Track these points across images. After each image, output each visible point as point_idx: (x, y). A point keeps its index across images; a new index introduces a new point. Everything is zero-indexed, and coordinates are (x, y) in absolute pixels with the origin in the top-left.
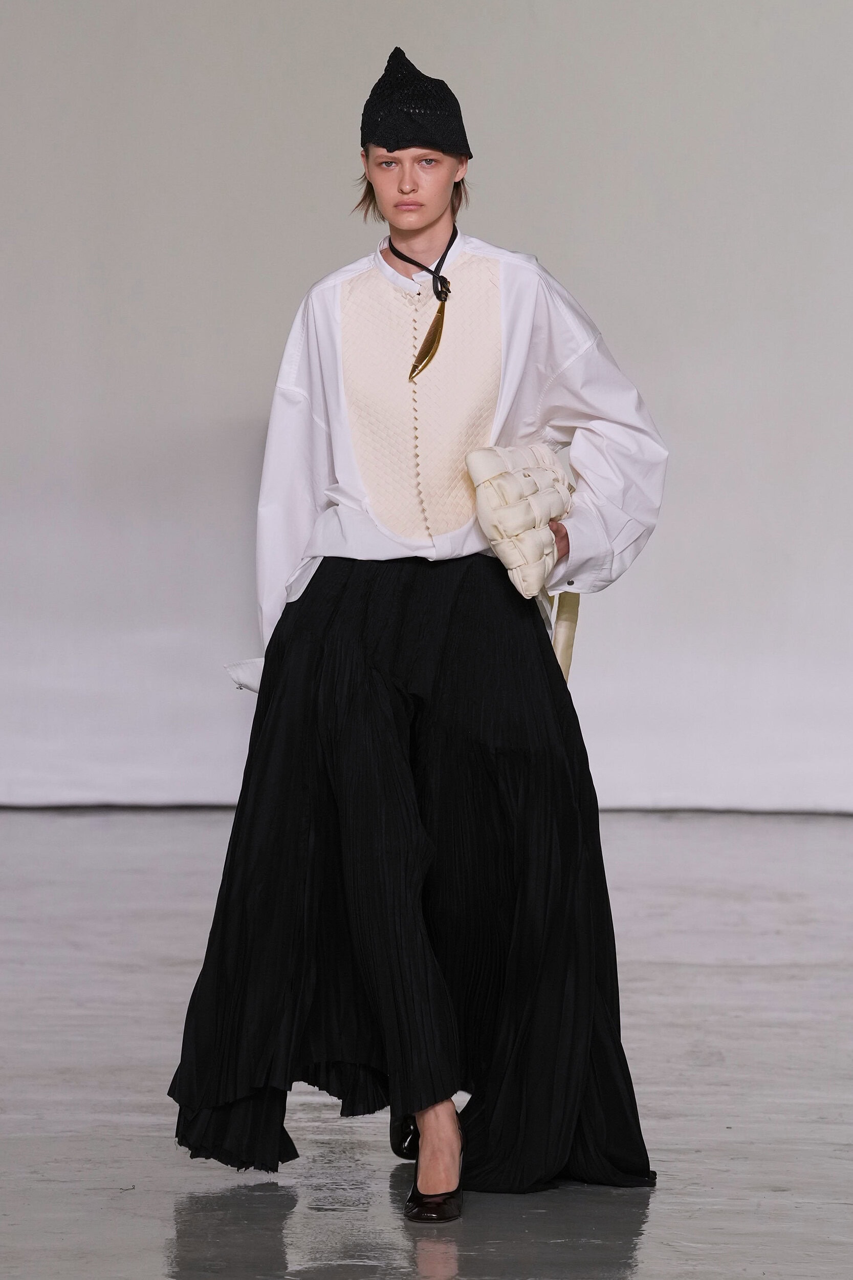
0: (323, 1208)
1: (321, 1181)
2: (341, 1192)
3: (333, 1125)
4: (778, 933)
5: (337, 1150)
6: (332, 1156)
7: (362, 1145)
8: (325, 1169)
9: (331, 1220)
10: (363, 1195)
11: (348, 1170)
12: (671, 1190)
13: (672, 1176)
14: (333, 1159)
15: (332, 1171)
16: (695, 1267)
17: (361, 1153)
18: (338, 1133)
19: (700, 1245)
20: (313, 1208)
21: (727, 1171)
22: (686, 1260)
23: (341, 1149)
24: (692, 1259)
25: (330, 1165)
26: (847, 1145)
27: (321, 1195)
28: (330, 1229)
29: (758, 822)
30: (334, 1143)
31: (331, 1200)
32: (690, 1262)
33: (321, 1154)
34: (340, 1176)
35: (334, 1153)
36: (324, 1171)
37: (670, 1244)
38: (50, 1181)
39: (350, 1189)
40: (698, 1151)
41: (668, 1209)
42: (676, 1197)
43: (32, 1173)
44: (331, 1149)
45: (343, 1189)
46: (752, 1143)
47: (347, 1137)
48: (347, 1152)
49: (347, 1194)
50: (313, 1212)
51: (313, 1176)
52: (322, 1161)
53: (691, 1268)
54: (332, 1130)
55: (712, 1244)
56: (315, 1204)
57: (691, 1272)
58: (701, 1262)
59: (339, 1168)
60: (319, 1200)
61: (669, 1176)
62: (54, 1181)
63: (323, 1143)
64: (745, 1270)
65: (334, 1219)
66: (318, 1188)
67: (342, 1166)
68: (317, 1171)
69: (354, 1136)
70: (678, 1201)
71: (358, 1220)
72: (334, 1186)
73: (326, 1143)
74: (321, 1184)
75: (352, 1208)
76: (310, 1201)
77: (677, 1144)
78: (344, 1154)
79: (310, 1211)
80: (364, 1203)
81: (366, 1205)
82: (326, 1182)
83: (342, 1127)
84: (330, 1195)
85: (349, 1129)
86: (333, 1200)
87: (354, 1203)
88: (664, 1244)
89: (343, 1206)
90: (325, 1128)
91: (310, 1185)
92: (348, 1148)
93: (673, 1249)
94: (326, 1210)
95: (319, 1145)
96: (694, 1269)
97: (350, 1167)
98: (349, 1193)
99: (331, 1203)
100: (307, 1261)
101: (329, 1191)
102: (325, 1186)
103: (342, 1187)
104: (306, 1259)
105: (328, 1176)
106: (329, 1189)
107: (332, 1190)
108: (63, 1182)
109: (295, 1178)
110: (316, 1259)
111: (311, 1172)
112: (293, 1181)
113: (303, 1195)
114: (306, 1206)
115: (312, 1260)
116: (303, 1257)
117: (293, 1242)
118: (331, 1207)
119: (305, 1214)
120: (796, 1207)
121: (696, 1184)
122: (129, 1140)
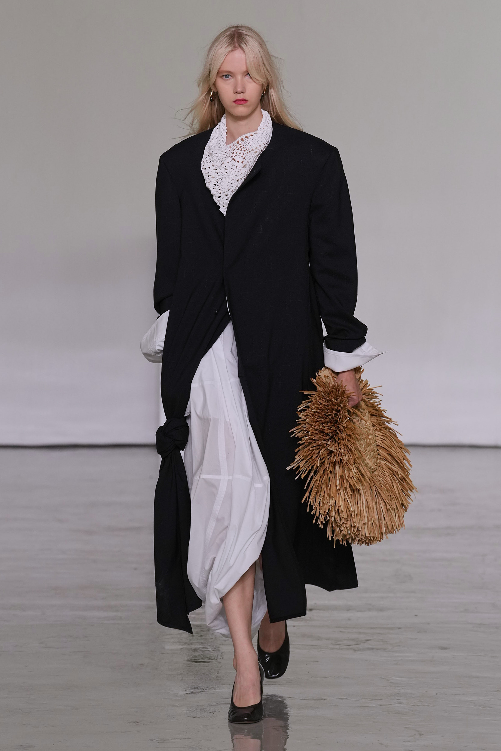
0: (198, 661)
1: (197, 646)
2: (207, 652)
4: (440, 510)
5: (205, 630)
8: (199, 640)
10: (219, 654)
11: (211, 641)
12: (385, 649)
13: (386, 642)
14: (203, 634)
15: (203, 641)
16: (400, 691)
19: (402, 679)
21: (416, 639)
22: (395, 687)
24: (397, 686)
25: (201, 638)
26: (480, 624)
27: (197, 654)
28: (202, 672)
29: (428, 450)
30: (203, 626)
31: (202, 657)
32: (397, 688)
33: (196, 632)
34: (207, 644)
35: (203, 632)
36: (196, 642)
37: (386, 678)
38: (50, 647)
39: (213, 651)
40: (399, 628)
41: (384, 660)
42: (388, 653)
43: (41, 643)
44: (202, 629)
45: (209, 651)
46: (429, 624)
49: (211, 654)
50: (194, 664)
51: (192, 643)
52: (197, 635)
53: (398, 691)
55: (409, 678)
56: (193, 659)
58: (403, 688)
59: (206, 639)
60: (196, 657)
61: (384, 642)
62: (52, 648)
63: (197, 626)
64: (426, 692)
65: (204, 667)
66: (195, 650)
67: (208, 638)
70: (390, 655)
71: (217, 667)
72: (204, 649)
73: (199, 626)
74: (197, 648)
75: (214, 661)
76: (191, 657)
77: (388, 625)
79: (191, 663)
80: (220, 658)
81: (221, 659)
84: (202, 654)
86: (204, 656)
87: (214, 658)
88: (383, 679)
89: (209, 660)
90: (198, 618)
91: (191, 649)
94: (200, 662)
96: (399, 692)
97: (212, 639)
98: (212, 652)
99: (202, 658)
100: (189, 689)
101: (201, 652)
102: (199, 649)
103: (208, 650)
104: (189, 688)
105: (200, 644)
106: (201, 651)
107: (203, 651)
108: (57, 648)
109: (183, 645)
110: (195, 688)
111: (191, 641)
112: (181, 647)
113: (187, 654)
114: (189, 660)
115: (193, 688)
116: (188, 687)
117: (182, 679)
118: (203, 661)
119: (189, 664)
120: (453, 658)
121: (399, 646)
122: (92, 625)
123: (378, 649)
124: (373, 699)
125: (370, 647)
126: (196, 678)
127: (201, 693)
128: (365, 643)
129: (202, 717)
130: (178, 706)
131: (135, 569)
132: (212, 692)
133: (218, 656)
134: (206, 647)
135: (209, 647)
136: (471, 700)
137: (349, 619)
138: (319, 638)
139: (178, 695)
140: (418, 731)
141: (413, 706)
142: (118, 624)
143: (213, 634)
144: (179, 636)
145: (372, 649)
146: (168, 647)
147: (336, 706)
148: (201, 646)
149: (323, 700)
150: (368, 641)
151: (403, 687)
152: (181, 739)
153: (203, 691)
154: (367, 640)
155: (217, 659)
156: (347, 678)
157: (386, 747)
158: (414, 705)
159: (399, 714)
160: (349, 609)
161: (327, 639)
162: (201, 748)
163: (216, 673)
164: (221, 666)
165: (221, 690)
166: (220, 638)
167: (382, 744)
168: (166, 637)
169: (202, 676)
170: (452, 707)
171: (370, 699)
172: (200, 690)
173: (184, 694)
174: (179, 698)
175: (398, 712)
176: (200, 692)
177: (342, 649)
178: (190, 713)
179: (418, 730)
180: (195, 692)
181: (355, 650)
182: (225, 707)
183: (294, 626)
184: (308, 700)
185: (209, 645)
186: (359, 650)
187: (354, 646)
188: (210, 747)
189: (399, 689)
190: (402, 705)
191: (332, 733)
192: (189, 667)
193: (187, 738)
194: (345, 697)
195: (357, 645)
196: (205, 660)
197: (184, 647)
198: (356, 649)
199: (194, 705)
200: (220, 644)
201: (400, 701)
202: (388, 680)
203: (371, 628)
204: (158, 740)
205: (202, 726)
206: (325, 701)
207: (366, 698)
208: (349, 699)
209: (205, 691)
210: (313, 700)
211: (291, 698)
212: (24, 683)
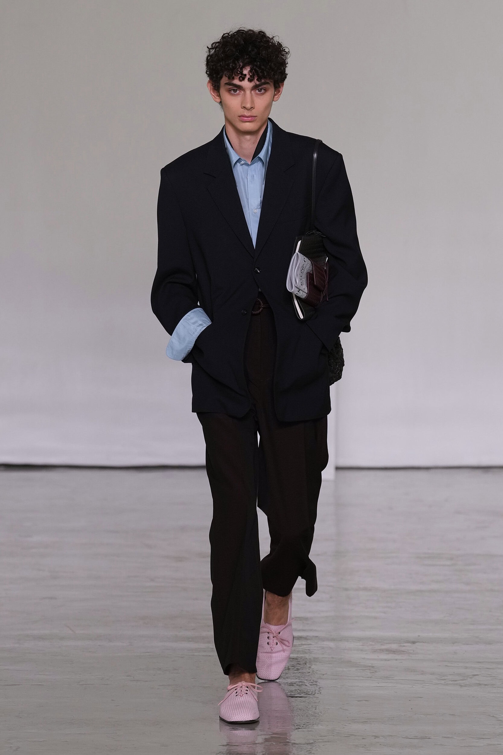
0: (294, 696)
1: (293, 680)
2: (304, 687)
3: (299, 649)
5: (301, 663)
6: (299, 666)
7: (316, 660)
8: (296, 674)
9: (299, 703)
10: (317, 689)
11: (308, 674)
12: (494, 685)
13: (494, 677)
14: (299, 668)
15: (299, 675)
17: (315, 665)
18: (302, 653)
20: (290, 696)
23: (304, 662)
25: (298, 671)
27: (292, 688)
28: (299, 708)
30: (300, 658)
31: (300, 692)
33: (292, 665)
34: (303, 678)
35: (300, 665)
36: (294, 675)
37: (495, 716)
38: (138, 681)
39: (310, 685)
41: (493, 696)
42: (497, 689)
43: (128, 676)
44: (298, 662)
45: (306, 685)
47: (307, 656)
48: (307, 664)
49: (308, 688)
50: (290, 699)
51: (288, 677)
52: (293, 669)
54: (298, 651)
56: (289, 693)
59: (303, 673)
60: (292, 691)
61: (493, 677)
62: (140, 681)
63: (293, 659)
65: (301, 702)
66: (291, 684)
67: (305, 672)
68: (290, 675)
69: (311, 655)
70: (498, 691)
71: (315, 703)
72: (300, 683)
73: (295, 659)
74: (293, 682)
75: (311, 696)
76: (287, 691)
77: (497, 659)
80: (318, 693)
82: (296, 681)
83: (303, 650)
84: (298, 688)
85: (308, 651)
87: (312, 693)
89: (306, 695)
90: (294, 650)
92: (308, 662)
93: (496, 719)
94: (297, 697)
95: (291, 660)
97: (309, 672)
101: (298, 687)
103: (305, 684)
105: (297, 678)
106: (297, 685)
107: (299, 686)
108: (146, 681)
111: (287, 675)
118: (299, 695)
122: (182, 657)
123: (486, 685)
124: (482, 738)
125: (478, 682)
127: (298, 730)
128: (471, 678)
132: (310, 729)
133: (315, 691)
134: (303, 681)
137: (455, 653)
138: (423, 673)
142: (210, 656)
143: (310, 667)
145: (480, 684)
147: (441, 745)
149: (427, 738)
150: (475, 677)
153: (299, 728)
154: (474, 675)
155: (314, 694)
156: (453, 715)
160: (454, 642)
161: (433, 674)
163: (314, 709)
164: (319, 701)
165: (318, 727)
166: (317, 672)
169: (298, 712)
171: (478, 738)
172: (297, 727)
176: (297, 729)
177: (447, 685)
182: (323, 745)
183: (396, 660)
184: (411, 738)
185: (306, 679)
186: (465, 686)
187: (460, 681)
194: (451, 736)
195: (463, 680)
196: (302, 695)
198: (462, 685)
200: (318, 679)
203: (479, 662)
206: (430, 739)
207: (473, 737)
208: (455, 738)
209: (302, 728)
210: (417, 738)
211: (393, 737)
212: (110, 718)
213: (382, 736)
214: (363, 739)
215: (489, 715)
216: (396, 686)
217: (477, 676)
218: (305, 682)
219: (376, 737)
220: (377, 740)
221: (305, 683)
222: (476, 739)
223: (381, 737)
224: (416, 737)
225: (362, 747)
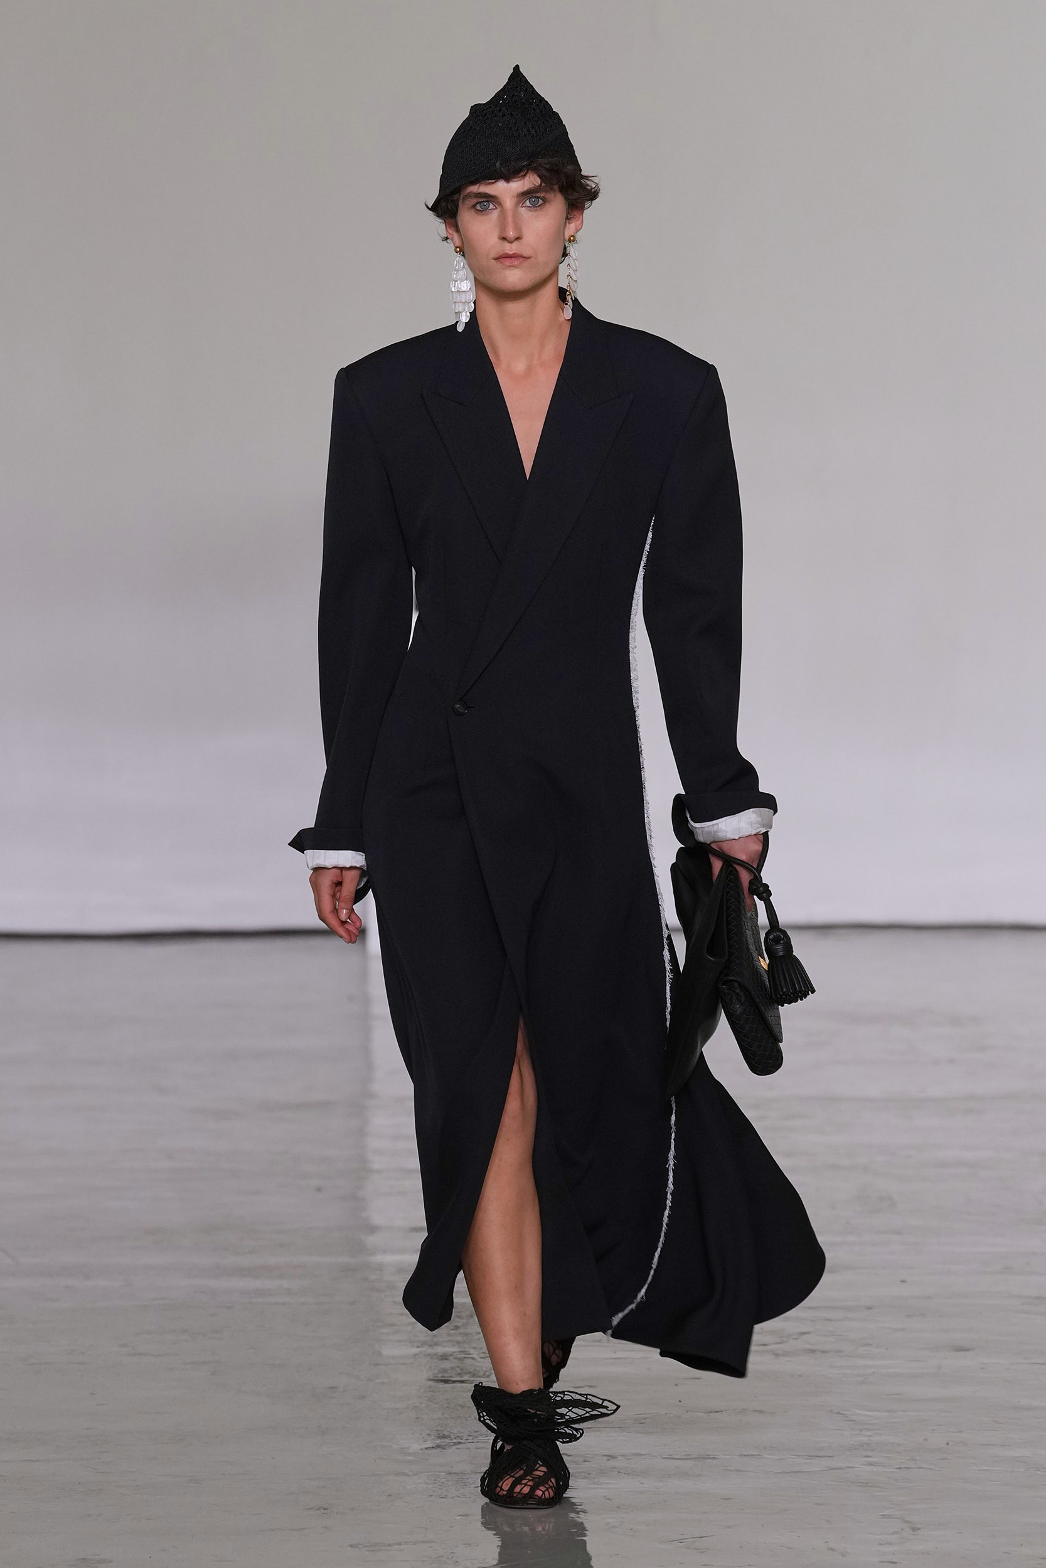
0: (450, 1380)
1: (447, 1349)
2: (469, 1361)
4: (951, 1061)
5: (464, 1315)
6: (459, 1321)
8: (452, 1336)
12: (840, 1351)
13: (841, 1337)
14: (459, 1324)
15: (459, 1338)
16: (871, 1438)
19: (875, 1413)
20: (439, 1380)
21: (903, 1330)
22: (861, 1430)
24: (867, 1429)
25: (457, 1331)
26: (1037, 1297)
27: (447, 1365)
31: (459, 1371)
32: (864, 1432)
34: (468, 1344)
35: (461, 1319)
37: (842, 1412)
38: (142, 1354)
39: (482, 1358)
40: (869, 1308)
41: (839, 1374)
42: (846, 1360)
43: (122, 1346)
45: (472, 1358)
46: (930, 1298)
49: (478, 1364)
50: (441, 1385)
51: (438, 1343)
53: (867, 1438)
55: (889, 1412)
56: (440, 1375)
57: (867, 1444)
58: (877, 1432)
59: (466, 1334)
60: (445, 1371)
61: (838, 1337)
62: (146, 1355)
64: (926, 1440)
65: (462, 1392)
66: (444, 1357)
68: (442, 1338)
72: (462, 1355)
74: (447, 1353)
76: (436, 1371)
78: (472, 1320)
79: (436, 1384)
82: (453, 1350)
84: (460, 1365)
86: (461, 1370)
87: (484, 1374)
88: (836, 1413)
91: (435, 1355)
94: (454, 1382)
96: (870, 1440)
98: (479, 1362)
99: (459, 1374)
100: (433, 1439)
101: (456, 1361)
102: (452, 1355)
103: (471, 1356)
104: (433, 1437)
105: (454, 1343)
106: (456, 1358)
107: (459, 1359)
108: (157, 1356)
109: (417, 1347)
110: (444, 1437)
111: (435, 1339)
112: (415, 1350)
113: (427, 1366)
114: (431, 1378)
115: (439, 1437)
116: (429, 1435)
117: (417, 1418)
118: (459, 1379)
119: (430, 1387)
120: (982, 1368)
121: (868, 1345)
122: (229, 1308)
123: (824, 1352)
124: (817, 1456)
125: (809, 1347)
126: (446, 1416)
127: (457, 1446)
128: (796, 1339)
129: (459, 1497)
130: (410, 1473)
131: (319, 1189)
132: (480, 1445)
134: (467, 1350)
135: (472, 1351)
136: (1020, 1457)
139: (408, 1452)
140: (907, 1522)
141: (898, 1470)
142: (284, 1304)
144: (409, 1328)
145: (813, 1351)
146: (388, 1351)
147: (738, 1471)
148: (455, 1349)
149: (711, 1458)
150: (805, 1337)
151: (878, 1429)
152: (415, 1544)
153: (460, 1443)
154: (803, 1334)
155: (488, 1376)
156: (761, 1412)
157: (843, 1555)
158: (900, 1468)
159: (871, 1486)
162: (457, 1562)
167: (832, 1550)
168: (383, 1330)
169: (458, 1410)
170: (979, 1470)
171: (809, 1456)
172: (455, 1441)
173: (422, 1449)
174: (410, 1458)
175: (867, 1484)
176: (455, 1444)
178: (434, 1489)
179: (908, 1520)
180: (443, 1444)
181: (777, 1355)
184: (680, 1459)
185: (474, 1345)
186: (786, 1354)
187: (775, 1346)
188: (476, 1559)
189: (868, 1434)
190: (874, 1469)
191: (728, 1528)
192: (430, 1391)
193: (428, 1542)
194: (756, 1453)
195: (781, 1343)
196: (465, 1378)
197: (421, 1352)
198: (779, 1352)
199: (442, 1472)
201: (871, 1459)
202: (846, 1417)
203: (811, 1308)
204: (367, 1546)
205: (459, 1516)
206: (715, 1460)
207: (799, 1454)
208: (765, 1456)
209: (464, 1443)
210: (690, 1459)
211: (644, 1457)
212: (88, 1429)
213: (622, 1456)
214: (585, 1461)
215: (831, 1411)
216: (649, 1358)
217: (806, 1336)
218: (471, 1352)
219: (611, 1457)
220: (612, 1463)
221: (470, 1354)
222: (807, 1459)
223: (620, 1458)
224: (687, 1457)
225: (584, 1478)
